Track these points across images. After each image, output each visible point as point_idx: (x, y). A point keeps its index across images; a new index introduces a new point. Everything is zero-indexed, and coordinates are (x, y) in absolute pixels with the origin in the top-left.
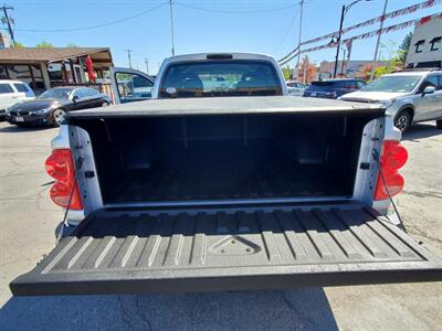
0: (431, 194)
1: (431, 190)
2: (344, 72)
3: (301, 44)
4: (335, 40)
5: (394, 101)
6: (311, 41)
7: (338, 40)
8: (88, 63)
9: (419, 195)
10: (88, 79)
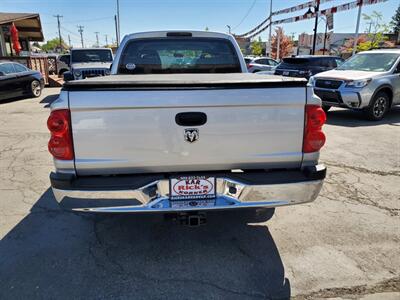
0: (394, 173)
1: (396, 170)
2: (327, 47)
3: (272, 14)
4: (313, 10)
5: (369, 81)
6: (283, 11)
7: (317, 9)
8: (13, 32)
9: (382, 174)
10: (9, 51)
